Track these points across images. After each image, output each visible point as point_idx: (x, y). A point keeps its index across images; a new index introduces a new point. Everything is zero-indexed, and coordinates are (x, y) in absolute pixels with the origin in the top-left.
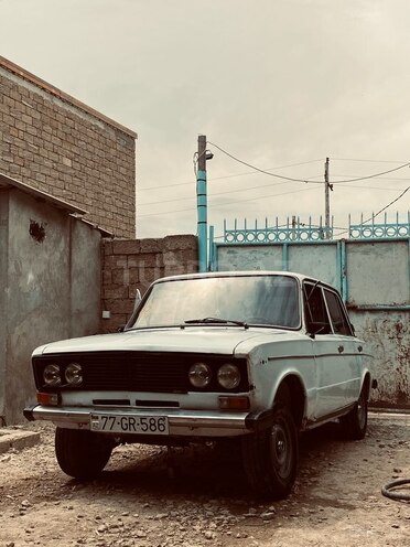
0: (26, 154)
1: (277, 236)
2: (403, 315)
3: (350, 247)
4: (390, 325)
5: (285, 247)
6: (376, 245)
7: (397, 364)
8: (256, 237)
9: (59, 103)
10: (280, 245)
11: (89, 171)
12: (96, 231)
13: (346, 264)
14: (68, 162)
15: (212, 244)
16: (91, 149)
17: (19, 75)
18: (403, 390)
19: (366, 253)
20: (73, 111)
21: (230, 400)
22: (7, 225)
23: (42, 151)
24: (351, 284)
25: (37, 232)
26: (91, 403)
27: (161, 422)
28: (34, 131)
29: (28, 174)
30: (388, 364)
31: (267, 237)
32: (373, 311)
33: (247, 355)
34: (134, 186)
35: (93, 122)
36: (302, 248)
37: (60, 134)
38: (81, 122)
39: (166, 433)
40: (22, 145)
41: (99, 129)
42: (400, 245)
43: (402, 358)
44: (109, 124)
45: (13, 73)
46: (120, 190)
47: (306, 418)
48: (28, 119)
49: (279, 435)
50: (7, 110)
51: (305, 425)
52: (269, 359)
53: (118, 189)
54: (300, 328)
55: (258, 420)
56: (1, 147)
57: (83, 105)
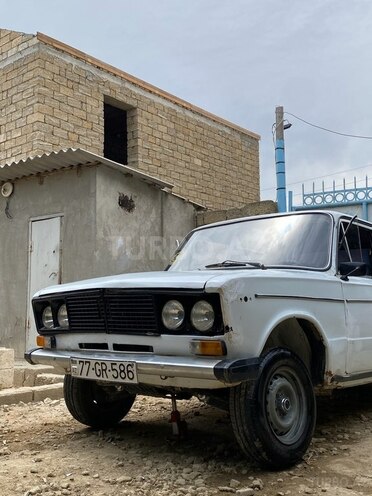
0: (162, 156)
1: (356, 196)
5: (364, 206)
8: (334, 198)
9: (190, 115)
10: (358, 204)
11: (217, 168)
12: (189, 205)
14: (198, 162)
15: (292, 208)
16: (219, 150)
17: (155, 93)
20: (203, 120)
21: (204, 345)
22: (95, 197)
23: (176, 154)
25: (126, 204)
26: (78, 347)
27: (130, 368)
28: (169, 138)
29: (164, 173)
31: (345, 197)
33: (220, 289)
34: (258, 179)
35: (220, 128)
37: (192, 140)
38: (210, 129)
39: (135, 381)
40: (159, 149)
41: (226, 134)
44: (234, 129)
45: (150, 92)
46: (246, 183)
47: (330, 373)
48: (164, 129)
49: (284, 391)
50: (145, 122)
51: (329, 381)
52: (256, 296)
53: (244, 182)
54: (329, 268)
55: (228, 370)
56: (141, 151)
57: (211, 115)
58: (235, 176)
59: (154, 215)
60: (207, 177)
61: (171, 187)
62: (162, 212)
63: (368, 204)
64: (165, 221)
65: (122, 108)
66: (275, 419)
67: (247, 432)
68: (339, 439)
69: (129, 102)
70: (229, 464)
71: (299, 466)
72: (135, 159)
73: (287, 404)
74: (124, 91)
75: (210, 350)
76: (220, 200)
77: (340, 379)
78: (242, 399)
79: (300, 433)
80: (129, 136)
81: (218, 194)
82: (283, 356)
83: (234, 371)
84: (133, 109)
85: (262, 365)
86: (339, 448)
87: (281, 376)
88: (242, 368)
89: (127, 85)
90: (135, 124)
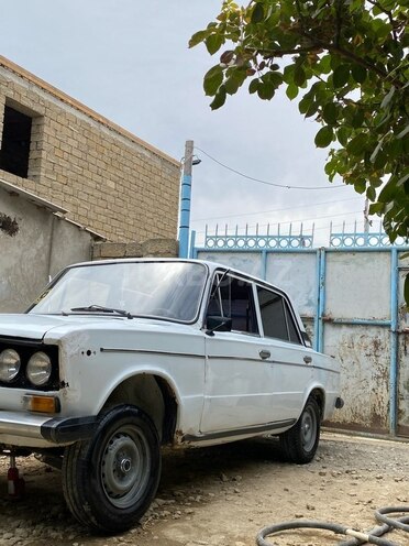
0: (69, 173)
1: (257, 243)
2: (381, 330)
3: (330, 256)
4: (368, 341)
5: (264, 254)
6: (357, 255)
7: (373, 384)
8: (236, 243)
9: (106, 131)
10: (259, 252)
11: (132, 193)
12: (85, 233)
13: (325, 273)
14: (112, 185)
15: (193, 249)
16: (136, 174)
17: (67, 103)
18: (378, 413)
19: (346, 263)
20: (120, 139)
23: (86, 173)
24: (329, 295)
25: (7, 226)
28: (80, 154)
30: (364, 384)
31: (246, 243)
32: (350, 324)
33: (59, 341)
35: (139, 150)
36: (281, 256)
37: (106, 159)
38: (127, 150)
40: (67, 165)
41: (145, 157)
42: (382, 255)
43: (379, 377)
44: (155, 154)
45: (62, 100)
46: (163, 213)
47: (180, 433)
48: (75, 144)
49: (126, 450)
50: (53, 133)
51: (179, 440)
52: (102, 350)
53: (161, 212)
54: (196, 321)
55: (56, 429)
56: (44, 165)
57: (130, 134)
58: (151, 203)
59: (41, 242)
60: (120, 202)
61: (65, 212)
62: (52, 239)
63: (267, 252)
64: (54, 249)
65: (27, 113)
66: (110, 480)
67: (76, 495)
68: (189, 501)
69: (36, 108)
70: (58, 528)
71: (133, 531)
72: (37, 173)
73: (127, 465)
74: (31, 96)
75: (43, 407)
76: (132, 229)
77: (192, 438)
78: (75, 460)
79: (138, 496)
80: (32, 146)
81: (131, 222)
82: (128, 414)
83: (63, 430)
84: (40, 116)
85: (103, 423)
86: (183, 512)
87: (125, 435)
88: (74, 427)
89: (35, 89)
90: (40, 133)
